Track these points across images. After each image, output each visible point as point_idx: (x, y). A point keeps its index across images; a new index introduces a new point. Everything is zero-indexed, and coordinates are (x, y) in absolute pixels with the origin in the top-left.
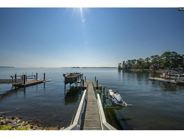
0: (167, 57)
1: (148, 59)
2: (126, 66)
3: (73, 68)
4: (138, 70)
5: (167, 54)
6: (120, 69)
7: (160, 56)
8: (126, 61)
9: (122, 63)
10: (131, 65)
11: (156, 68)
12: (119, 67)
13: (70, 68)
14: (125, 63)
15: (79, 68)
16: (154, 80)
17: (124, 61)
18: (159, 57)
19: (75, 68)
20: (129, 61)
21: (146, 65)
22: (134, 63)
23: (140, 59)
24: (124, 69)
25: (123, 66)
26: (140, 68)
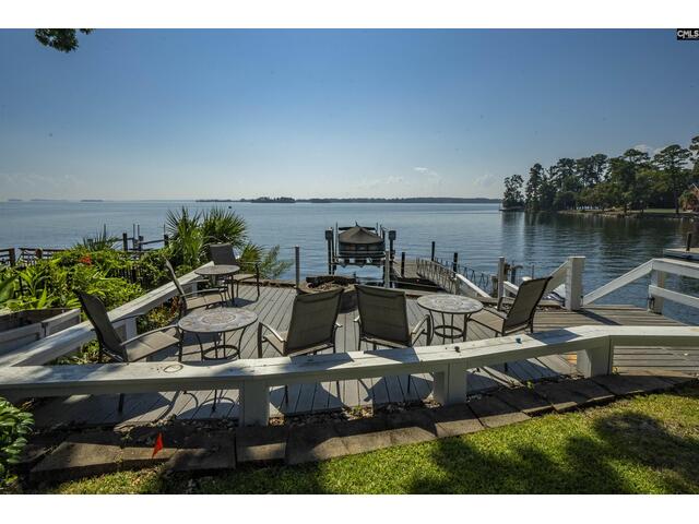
1: (673, 151)
2: (548, 191)
3: (260, 201)
4: (613, 213)
6: (511, 206)
9: (527, 177)
10: (573, 185)
12: (507, 194)
13: (243, 201)
14: (545, 173)
15: (290, 201)
16: (690, 258)
17: (538, 167)
19: (267, 200)
20: (565, 162)
22: (595, 176)
23: (632, 153)
25: (529, 190)
26: (622, 203)
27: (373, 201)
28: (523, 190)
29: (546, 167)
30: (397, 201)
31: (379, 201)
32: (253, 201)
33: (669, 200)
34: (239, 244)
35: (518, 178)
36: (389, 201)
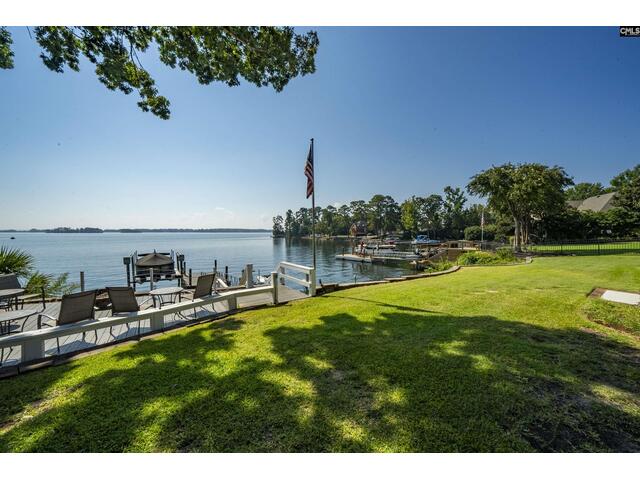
0: (378, 207)
1: (344, 208)
2: (296, 225)
3: (57, 231)
4: (325, 238)
5: (379, 199)
6: (278, 234)
7: (367, 203)
8: (295, 211)
9: (285, 217)
10: (307, 223)
11: (361, 232)
12: (275, 227)
13: (34, 231)
14: (294, 215)
15: (97, 231)
16: (344, 259)
17: (290, 211)
18: (365, 206)
19: (67, 231)
20: (303, 210)
21: (342, 224)
22: (317, 218)
23: (330, 207)
24: (291, 236)
25: (286, 225)
26: (329, 233)
27: (182, 231)
28: (283, 225)
29: (294, 212)
30: (202, 231)
31: (187, 231)
32: (48, 231)
33: (345, 231)
34: (25, 274)
35: (280, 218)
36: (196, 231)
